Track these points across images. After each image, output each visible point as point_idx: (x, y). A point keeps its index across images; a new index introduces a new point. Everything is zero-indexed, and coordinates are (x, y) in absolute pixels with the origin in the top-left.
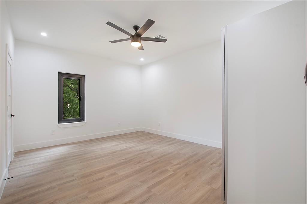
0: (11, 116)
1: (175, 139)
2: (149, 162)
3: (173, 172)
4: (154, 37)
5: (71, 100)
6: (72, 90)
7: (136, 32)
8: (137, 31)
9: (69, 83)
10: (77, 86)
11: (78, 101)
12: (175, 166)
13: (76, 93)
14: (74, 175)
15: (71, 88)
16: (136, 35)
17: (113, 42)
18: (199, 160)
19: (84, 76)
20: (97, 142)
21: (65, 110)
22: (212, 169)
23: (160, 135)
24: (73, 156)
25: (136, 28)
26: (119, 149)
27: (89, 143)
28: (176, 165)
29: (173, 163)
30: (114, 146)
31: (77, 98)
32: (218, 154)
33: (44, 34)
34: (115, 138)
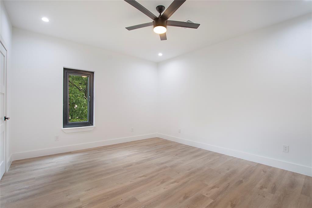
0: (5, 118)
1: (200, 150)
2: (175, 182)
3: (213, 200)
4: (185, 20)
5: (79, 101)
6: (80, 90)
7: (160, 14)
8: (162, 14)
9: (76, 83)
10: (85, 86)
11: (86, 102)
12: (212, 190)
13: (84, 94)
14: (79, 199)
15: (79, 88)
16: (161, 17)
17: (129, 29)
18: (241, 182)
19: (93, 73)
20: (107, 151)
21: (73, 111)
22: (264, 197)
23: (180, 143)
24: (79, 170)
25: (160, 9)
26: (134, 161)
27: (98, 152)
28: (213, 188)
29: (207, 185)
30: (128, 156)
31: (85, 99)
32: (262, 172)
33: (45, 19)
34: (127, 146)
